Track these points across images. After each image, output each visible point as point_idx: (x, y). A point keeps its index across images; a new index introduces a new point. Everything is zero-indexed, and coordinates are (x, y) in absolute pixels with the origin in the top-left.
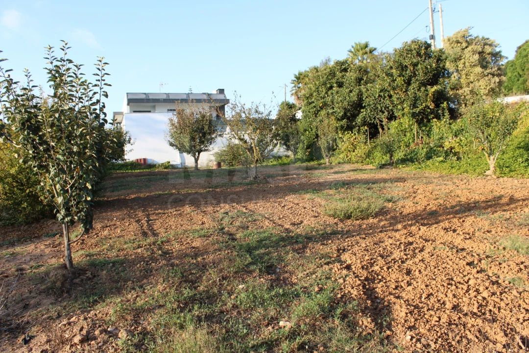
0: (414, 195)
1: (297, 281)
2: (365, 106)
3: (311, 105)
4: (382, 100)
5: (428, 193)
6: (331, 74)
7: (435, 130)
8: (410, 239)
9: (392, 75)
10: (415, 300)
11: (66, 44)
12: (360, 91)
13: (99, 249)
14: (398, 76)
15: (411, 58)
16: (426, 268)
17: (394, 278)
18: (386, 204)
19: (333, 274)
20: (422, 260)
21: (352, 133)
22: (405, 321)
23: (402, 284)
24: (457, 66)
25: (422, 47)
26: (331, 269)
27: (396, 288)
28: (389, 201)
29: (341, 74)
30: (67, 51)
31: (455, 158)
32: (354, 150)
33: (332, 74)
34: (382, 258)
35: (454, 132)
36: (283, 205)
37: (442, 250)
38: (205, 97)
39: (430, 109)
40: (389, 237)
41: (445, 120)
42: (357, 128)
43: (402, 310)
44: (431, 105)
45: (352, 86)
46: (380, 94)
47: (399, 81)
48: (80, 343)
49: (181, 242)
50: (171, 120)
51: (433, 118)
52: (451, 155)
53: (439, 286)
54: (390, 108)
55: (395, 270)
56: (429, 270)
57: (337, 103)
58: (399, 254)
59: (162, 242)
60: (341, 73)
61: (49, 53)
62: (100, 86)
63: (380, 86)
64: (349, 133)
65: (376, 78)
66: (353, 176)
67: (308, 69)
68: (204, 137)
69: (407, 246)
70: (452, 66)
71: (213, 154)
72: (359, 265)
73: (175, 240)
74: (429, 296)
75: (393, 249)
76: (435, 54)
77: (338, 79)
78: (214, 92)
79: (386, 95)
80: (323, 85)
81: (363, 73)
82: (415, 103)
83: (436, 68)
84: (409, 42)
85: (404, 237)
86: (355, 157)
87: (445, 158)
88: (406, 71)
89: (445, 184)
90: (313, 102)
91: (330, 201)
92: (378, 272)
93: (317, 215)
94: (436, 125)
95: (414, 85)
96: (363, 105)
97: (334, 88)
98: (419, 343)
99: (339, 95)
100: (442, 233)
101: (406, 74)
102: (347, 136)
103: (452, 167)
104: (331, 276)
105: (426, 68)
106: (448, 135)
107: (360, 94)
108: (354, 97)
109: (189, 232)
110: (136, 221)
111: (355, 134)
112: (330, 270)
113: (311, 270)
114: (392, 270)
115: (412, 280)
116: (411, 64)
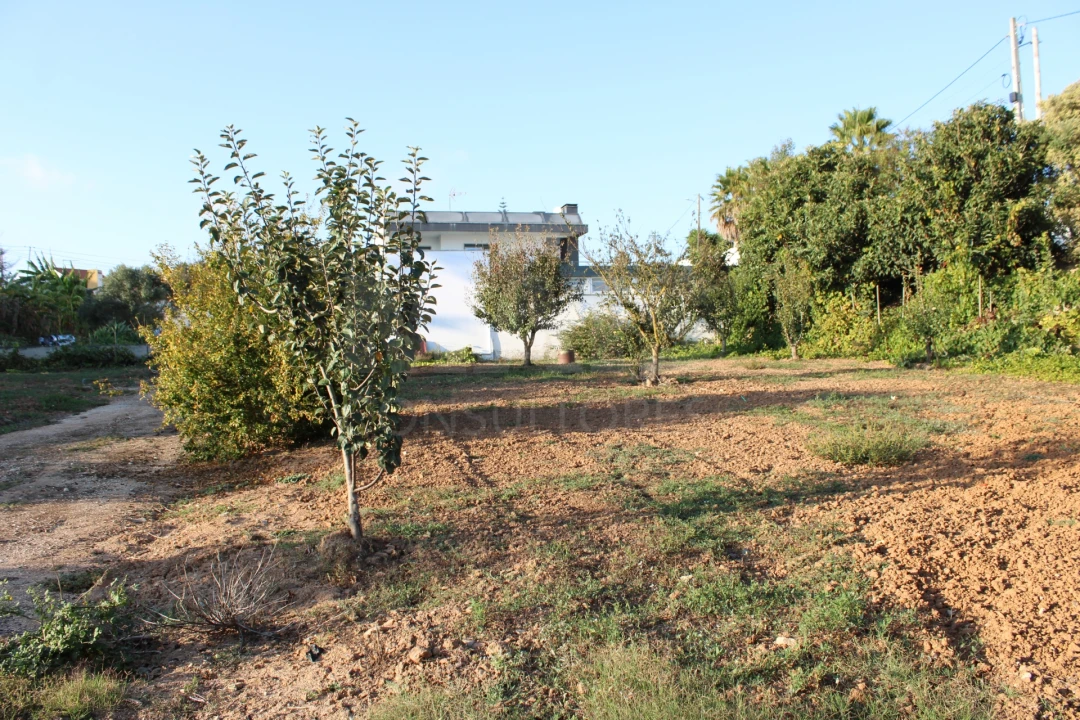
0: (988, 421)
1: (785, 572)
2: (871, 240)
3: (758, 238)
4: (908, 228)
5: (1018, 417)
6: (800, 174)
7: (1022, 291)
8: (996, 505)
9: (930, 179)
10: (1024, 614)
11: (356, 125)
12: (862, 210)
13: (394, 507)
14: (943, 179)
15: (971, 141)
16: (1038, 557)
17: (976, 573)
18: (932, 438)
19: (854, 563)
20: (1028, 543)
21: (844, 295)
22: (1013, 648)
23: (994, 583)
24: (1072, 157)
25: (994, 119)
26: (849, 553)
27: (983, 590)
28: (939, 431)
29: (820, 175)
30: (357, 137)
31: (1068, 349)
32: (848, 330)
33: (802, 174)
34: (947, 537)
35: (1064, 295)
36: (725, 435)
37: (1066, 526)
38: (539, 220)
39: (1012, 247)
40: (951, 499)
41: (1043, 270)
42: (854, 285)
43: (1004, 628)
44: (1013, 238)
45: (843, 200)
46: (905, 216)
47: (946, 189)
48: (420, 661)
49: (547, 497)
50: (480, 266)
51: (1018, 266)
52: (1058, 344)
53: (1071, 590)
54: (925, 245)
55: (974, 559)
56: (1045, 561)
57: (813, 235)
58: (979, 529)
59: (511, 497)
60: (821, 172)
61: (317, 140)
62: (412, 201)
63: (904, 201)
64: (837, 295)
65: (897, 184)
66: (855, 384)
67: (746, 165)
68: (546, 300)
69: (991, 516)
70: (1061, 156)
71: (557, 335)
72: (902, 547)
73: (533, 493)
74: (1052, 607)
75: (965, 521)
76: (1023, 133)
77: (813, 186)
78: (558, 210)
79: (917, 218)
80: (782, 197)
81: (867, 174)
82: (979, 235)
83: (1024, 162)
84: (967, 109)
85: (982, 499)
86: (849, 344)
87: (1045, 349)
88: (959, 169)
89: (1051, 402)
90: (763, 232)
91: (818, 429)
92: (942, 561)
93: (797, 455)
94: (1025, 280)
95: (977, 198)
96: (869, 238)
97: (806, 204)
98: (1047, 686)
99: (817, 218)
100: (1061, 494)
101: (961, 175)
102: (834, 300)
103: (1063, 368)
104: (851, 566)
105: (1004, 163)
106: (1050, 301)
107: (862, 216)
108: (848, 221)
109: (555, 480)
110: (447, 458)
111: (850, 298)
112: (847, 554)
113: (810, 554)
114: (971, 559)
115: (1013, 579)
116: (970, 154)
